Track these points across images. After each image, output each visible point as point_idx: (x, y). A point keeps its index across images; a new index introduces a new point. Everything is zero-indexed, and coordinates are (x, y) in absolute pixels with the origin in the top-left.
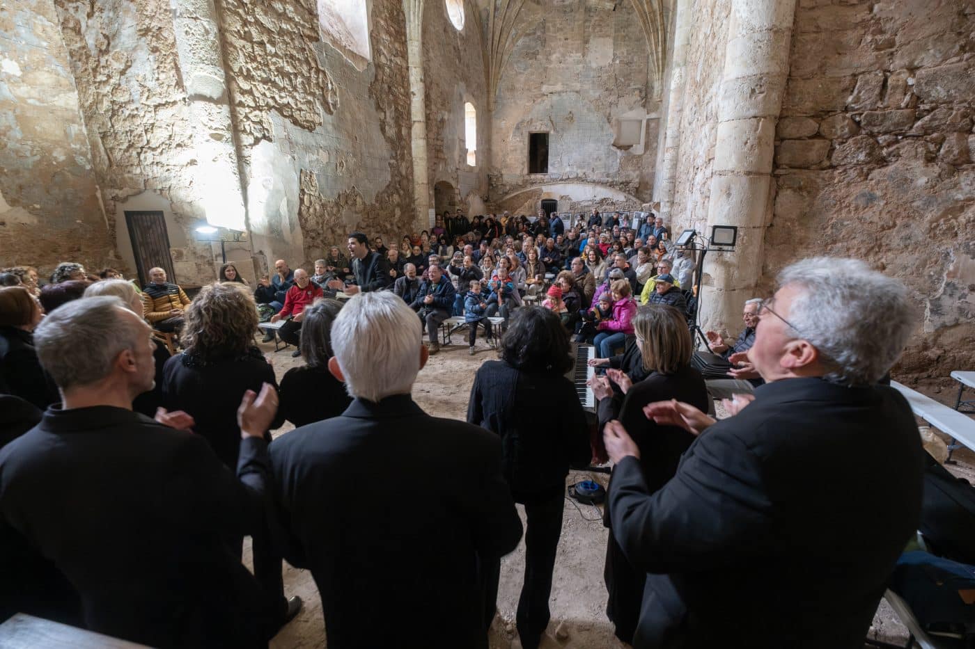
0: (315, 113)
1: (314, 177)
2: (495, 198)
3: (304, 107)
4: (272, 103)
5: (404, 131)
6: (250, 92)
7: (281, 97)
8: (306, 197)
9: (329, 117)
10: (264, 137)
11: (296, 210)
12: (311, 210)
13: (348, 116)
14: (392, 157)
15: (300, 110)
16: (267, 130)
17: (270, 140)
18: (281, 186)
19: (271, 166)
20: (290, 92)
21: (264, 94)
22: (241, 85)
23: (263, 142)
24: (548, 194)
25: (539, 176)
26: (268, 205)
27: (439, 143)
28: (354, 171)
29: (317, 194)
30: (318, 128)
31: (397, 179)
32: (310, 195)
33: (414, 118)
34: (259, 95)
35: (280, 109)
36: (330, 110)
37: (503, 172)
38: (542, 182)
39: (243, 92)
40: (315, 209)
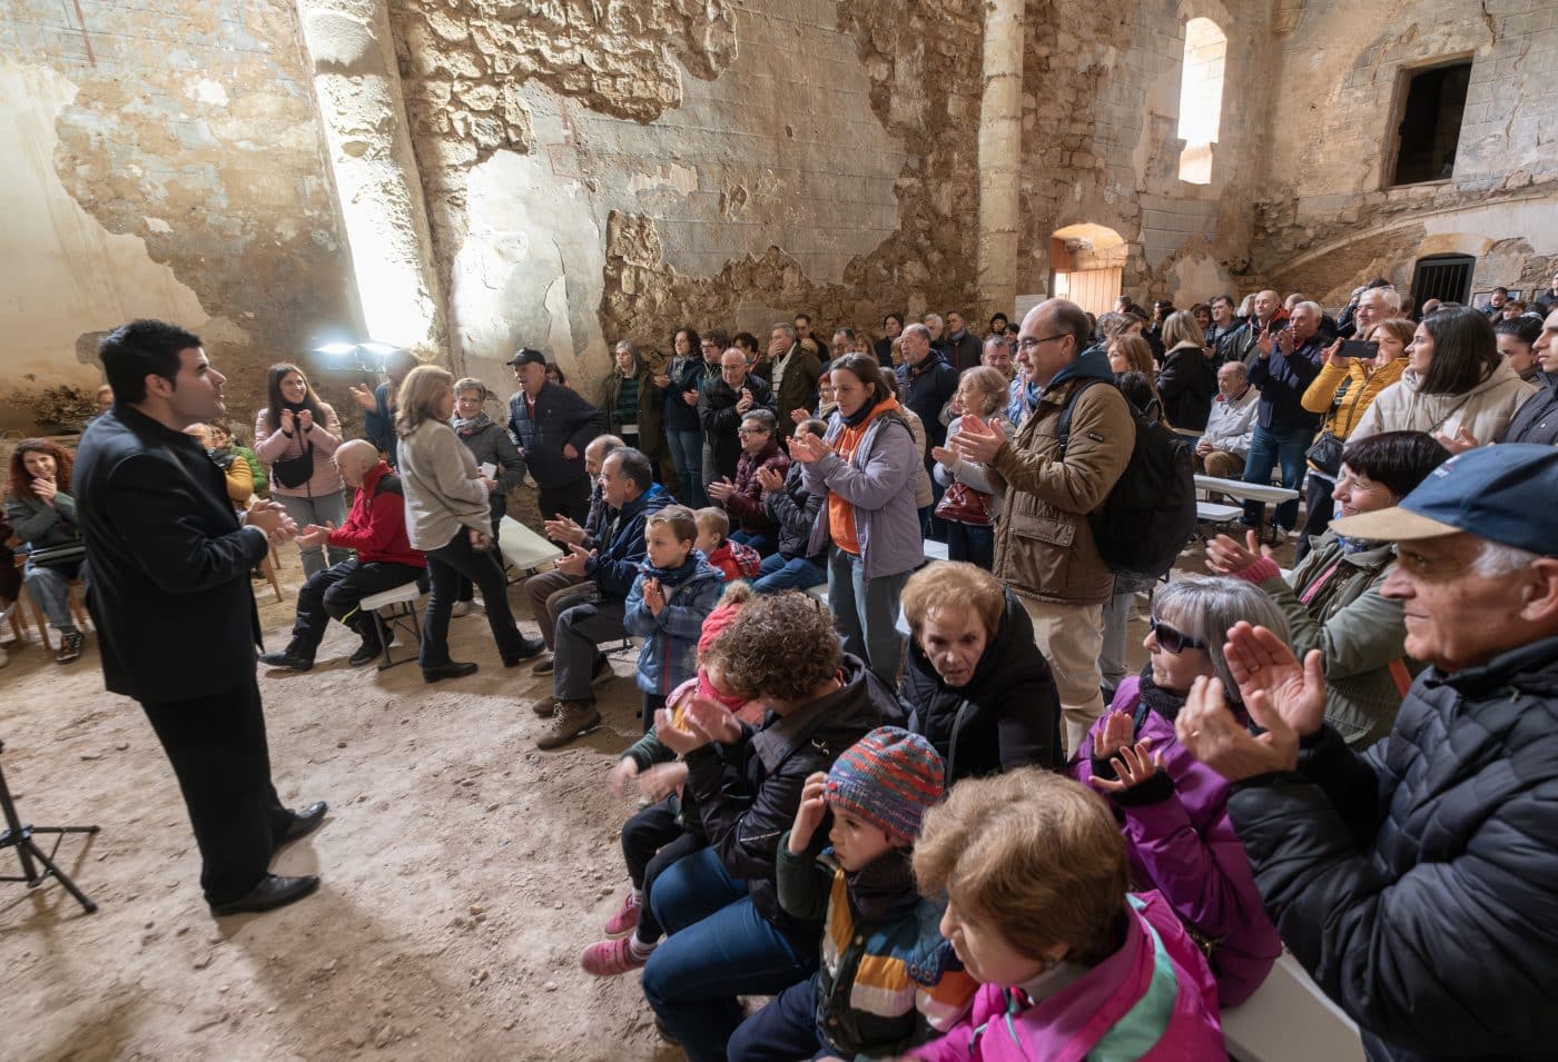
0: (660, 78)
1: (652, 228)
2: (1268, 264)
3: (625, 68)
4: (528, 63)
5: (954, 106)
6: (469, 46)
7: (557, 50)
8: (625, 273)
9: (703, 87)
10: (508, 144)
11: (594, 303)
12: (640, 303)
13: (766, 79)
14: (906, 171)
15: (614, 76)
16: (516, 127)
17: (521, 149)
18: (551, 252)
19: (522, 208)
20: (585, 35)
21: (510, 47)
22: (441, 31)
23: (503, 157)
24: (1443, 238)
25: (1418, 190)
26: (511, 294)
27: (1079, 128)
28: (779, 210)
29: (658, 266)
30: (667, 116)
31: (921, 224)
32: (638, 269)
33: (989, 69)
34: (493, 50)
35: (554, 79)
36: (707, 69)
37: (1301, 192)
38: (1427, 207)
39: (446, 47)
40: (653, 301)
